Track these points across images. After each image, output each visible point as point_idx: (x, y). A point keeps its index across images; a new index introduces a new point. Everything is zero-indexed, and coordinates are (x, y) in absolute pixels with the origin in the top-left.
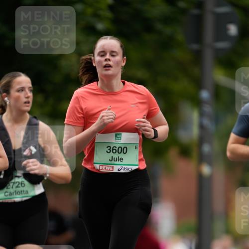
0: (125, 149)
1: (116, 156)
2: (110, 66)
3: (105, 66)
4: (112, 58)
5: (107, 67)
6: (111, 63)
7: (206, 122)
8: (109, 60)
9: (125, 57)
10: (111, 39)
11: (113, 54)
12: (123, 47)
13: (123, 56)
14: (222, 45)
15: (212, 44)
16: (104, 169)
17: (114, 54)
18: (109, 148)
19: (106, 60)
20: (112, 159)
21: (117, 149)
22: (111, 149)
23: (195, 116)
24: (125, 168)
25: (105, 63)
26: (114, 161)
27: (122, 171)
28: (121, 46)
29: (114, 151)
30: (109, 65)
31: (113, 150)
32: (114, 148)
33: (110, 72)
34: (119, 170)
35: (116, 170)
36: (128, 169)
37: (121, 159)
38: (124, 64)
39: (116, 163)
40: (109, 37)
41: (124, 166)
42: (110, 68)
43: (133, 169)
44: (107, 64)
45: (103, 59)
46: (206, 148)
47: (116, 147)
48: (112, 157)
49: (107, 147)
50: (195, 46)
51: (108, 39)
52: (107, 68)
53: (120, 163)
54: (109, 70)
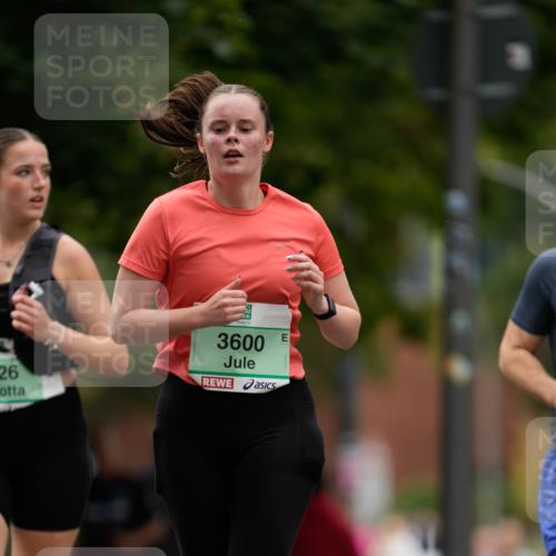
0: (260, 340)
1: (239, 355)
2: (239, 155)
3: (227, 155)
4: (242, 137)
5: (233, 156)
6: (239, 147)
7: (460, 262)
8: (236, 141)
9: (271, 132)
10: (239, 91)
11: (244, 127)
12: (267, 108)
13: (268, 129)
14: (495, 90)
15: (473, 89)
16: (212, 385)
17: (247, 126)
18: (223, 337)
19: (229, 141)
20: (231, 362)
21: (241, 340)
22: (229, 340)
23: (435, 248)
24: (259, 384)
25: (226, 148)
26: (236, 367)
27: (252, 390)
28: (263, 108)
29: (235, 345)
30: (237, 151)
31: (232, 341)
32: (236, 338)
33: (238, 168)
34: (245, 388)
35: (238, 388)
36: (267, 385)
37: (251, 364)
38: (268, 148)
39: (239, 371)
40: (234, 87)
41: (256, 380)
42: (238, 159)
43: (277, 386)
44: (230, 151)
45: (221, 138)
46: (460, 321)
47: (239, 336)
48: (231, 357)
49: (220, 336)
50: (436, 94)
51: (233, 91)
52: (232, 159)
53: (247, 371)
54: (236, 162)
